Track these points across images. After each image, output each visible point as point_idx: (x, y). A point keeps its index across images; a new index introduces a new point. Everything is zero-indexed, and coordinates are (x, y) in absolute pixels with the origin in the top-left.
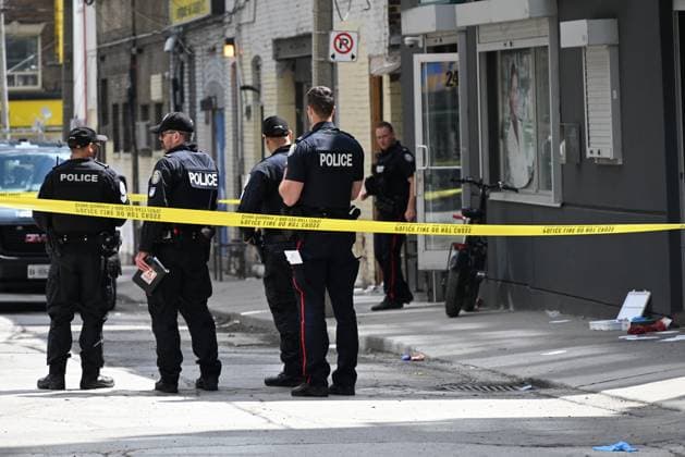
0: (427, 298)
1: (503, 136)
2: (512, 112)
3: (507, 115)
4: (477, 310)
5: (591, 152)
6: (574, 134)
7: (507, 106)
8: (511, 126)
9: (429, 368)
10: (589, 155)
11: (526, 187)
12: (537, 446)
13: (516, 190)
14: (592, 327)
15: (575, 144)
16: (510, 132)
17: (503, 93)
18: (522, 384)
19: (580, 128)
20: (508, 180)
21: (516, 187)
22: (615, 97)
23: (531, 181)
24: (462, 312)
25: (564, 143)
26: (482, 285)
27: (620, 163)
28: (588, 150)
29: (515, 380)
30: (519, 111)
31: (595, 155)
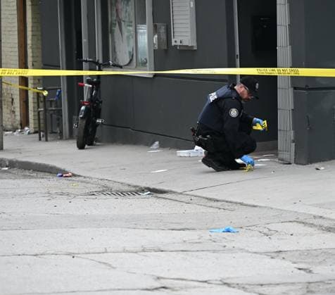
0: (59, 137)
1: (112, 32)
2: (117, 16)
3: (115, 18)
4: (95, 145)
5: (176, 41)
6: (162, 30)
7: (114, 12)
8: (117, 25)
9: (78, 181)
10: (173, 44)
11: (127, 65)
12: (173, 230)
13: (121, 67)
14: (178, 155)
15: (164, 37)
16: (116, 29)
17: (111, 4)
18: (143, 190)
19: (167, 26)
20: (115, 60)
21: (122, 64)
22: (192, 6)
23: (131, 61)
24: (86, 146)
25: (156, 36)
26: (98, 128)
27: (195, 48)
28: (173, 40)
29: (137, 189)
30: (123, 15)
31: (178, 43)
